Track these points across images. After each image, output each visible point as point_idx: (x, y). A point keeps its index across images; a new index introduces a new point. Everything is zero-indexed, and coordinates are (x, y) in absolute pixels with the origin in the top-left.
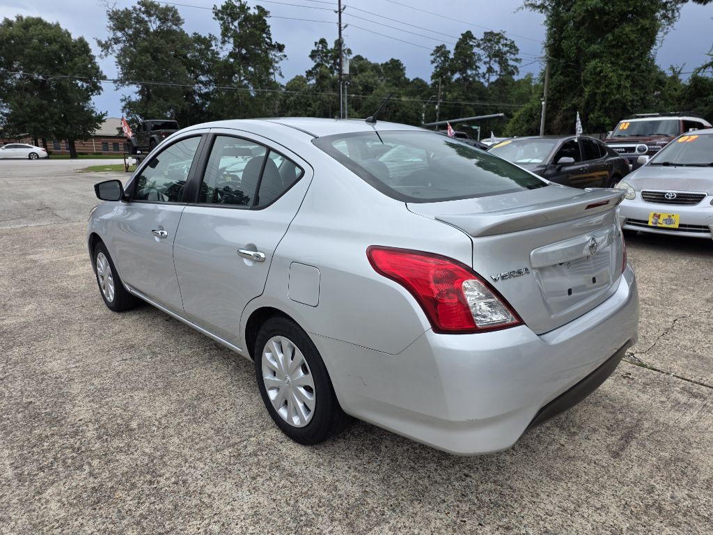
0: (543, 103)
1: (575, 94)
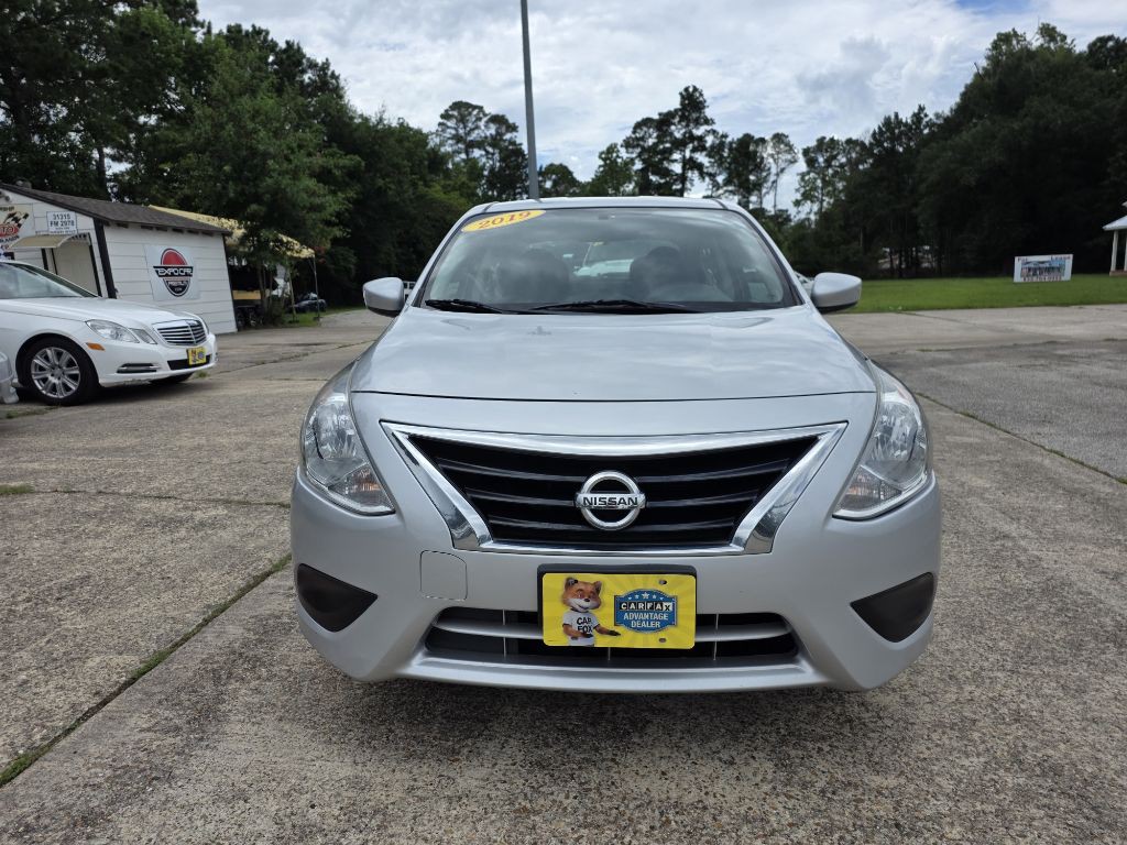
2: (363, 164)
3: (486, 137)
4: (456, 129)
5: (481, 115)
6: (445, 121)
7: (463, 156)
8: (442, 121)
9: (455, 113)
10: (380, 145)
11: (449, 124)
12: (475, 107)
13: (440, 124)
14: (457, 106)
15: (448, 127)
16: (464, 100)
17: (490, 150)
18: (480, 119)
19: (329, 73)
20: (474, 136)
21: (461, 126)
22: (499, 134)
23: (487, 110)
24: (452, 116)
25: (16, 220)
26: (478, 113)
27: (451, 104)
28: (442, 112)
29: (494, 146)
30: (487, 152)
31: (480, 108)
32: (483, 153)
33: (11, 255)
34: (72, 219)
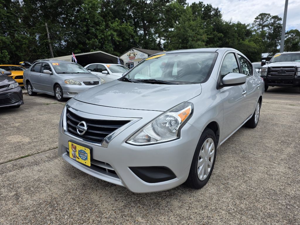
2: (223, 36)
3: (270, 23)
4: (260, 22)
5: (269, 17)
6: (256, 20)
7: (261, 30)
8: (255, 20)
9: (260, 17)
10: (229, 30)
11: (257, 21)
12: (267, 14)
13: (254, 21)
14: (261, 15)
15: (257, 22)
16: (264, 13)
17: (271, 27)
18: (268, 18)
19: (218, 11)
20: (265, 23)
21: (262, 21)
22: (275, 22)
23: (271, 15)
24: (259, 18)
25: (135, 55)
26: (268, 16)
27: (259, 14)
28: (256, 17)
29: (272, 26)
30: (269, 28)
31: (269, 14)
32: (268, 28)
33: (133, 63)
34: (144, 55)
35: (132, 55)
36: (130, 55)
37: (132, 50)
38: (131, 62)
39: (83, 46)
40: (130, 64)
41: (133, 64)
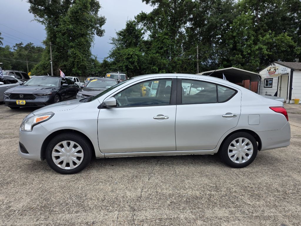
0: (51, 62)
1: (64, 60)
25: (275, 70)
33: (273, 79)
34: (287, 69)
35: (272, 70)
36: (270, 70)
37: (273, 64)
38: (270, 78)
39: (227, 62)
40: (269, 80)
41: (271, 80)
